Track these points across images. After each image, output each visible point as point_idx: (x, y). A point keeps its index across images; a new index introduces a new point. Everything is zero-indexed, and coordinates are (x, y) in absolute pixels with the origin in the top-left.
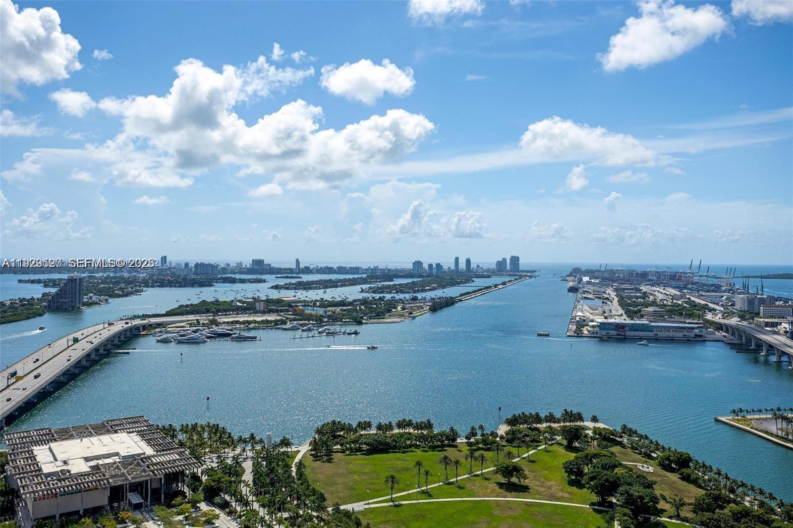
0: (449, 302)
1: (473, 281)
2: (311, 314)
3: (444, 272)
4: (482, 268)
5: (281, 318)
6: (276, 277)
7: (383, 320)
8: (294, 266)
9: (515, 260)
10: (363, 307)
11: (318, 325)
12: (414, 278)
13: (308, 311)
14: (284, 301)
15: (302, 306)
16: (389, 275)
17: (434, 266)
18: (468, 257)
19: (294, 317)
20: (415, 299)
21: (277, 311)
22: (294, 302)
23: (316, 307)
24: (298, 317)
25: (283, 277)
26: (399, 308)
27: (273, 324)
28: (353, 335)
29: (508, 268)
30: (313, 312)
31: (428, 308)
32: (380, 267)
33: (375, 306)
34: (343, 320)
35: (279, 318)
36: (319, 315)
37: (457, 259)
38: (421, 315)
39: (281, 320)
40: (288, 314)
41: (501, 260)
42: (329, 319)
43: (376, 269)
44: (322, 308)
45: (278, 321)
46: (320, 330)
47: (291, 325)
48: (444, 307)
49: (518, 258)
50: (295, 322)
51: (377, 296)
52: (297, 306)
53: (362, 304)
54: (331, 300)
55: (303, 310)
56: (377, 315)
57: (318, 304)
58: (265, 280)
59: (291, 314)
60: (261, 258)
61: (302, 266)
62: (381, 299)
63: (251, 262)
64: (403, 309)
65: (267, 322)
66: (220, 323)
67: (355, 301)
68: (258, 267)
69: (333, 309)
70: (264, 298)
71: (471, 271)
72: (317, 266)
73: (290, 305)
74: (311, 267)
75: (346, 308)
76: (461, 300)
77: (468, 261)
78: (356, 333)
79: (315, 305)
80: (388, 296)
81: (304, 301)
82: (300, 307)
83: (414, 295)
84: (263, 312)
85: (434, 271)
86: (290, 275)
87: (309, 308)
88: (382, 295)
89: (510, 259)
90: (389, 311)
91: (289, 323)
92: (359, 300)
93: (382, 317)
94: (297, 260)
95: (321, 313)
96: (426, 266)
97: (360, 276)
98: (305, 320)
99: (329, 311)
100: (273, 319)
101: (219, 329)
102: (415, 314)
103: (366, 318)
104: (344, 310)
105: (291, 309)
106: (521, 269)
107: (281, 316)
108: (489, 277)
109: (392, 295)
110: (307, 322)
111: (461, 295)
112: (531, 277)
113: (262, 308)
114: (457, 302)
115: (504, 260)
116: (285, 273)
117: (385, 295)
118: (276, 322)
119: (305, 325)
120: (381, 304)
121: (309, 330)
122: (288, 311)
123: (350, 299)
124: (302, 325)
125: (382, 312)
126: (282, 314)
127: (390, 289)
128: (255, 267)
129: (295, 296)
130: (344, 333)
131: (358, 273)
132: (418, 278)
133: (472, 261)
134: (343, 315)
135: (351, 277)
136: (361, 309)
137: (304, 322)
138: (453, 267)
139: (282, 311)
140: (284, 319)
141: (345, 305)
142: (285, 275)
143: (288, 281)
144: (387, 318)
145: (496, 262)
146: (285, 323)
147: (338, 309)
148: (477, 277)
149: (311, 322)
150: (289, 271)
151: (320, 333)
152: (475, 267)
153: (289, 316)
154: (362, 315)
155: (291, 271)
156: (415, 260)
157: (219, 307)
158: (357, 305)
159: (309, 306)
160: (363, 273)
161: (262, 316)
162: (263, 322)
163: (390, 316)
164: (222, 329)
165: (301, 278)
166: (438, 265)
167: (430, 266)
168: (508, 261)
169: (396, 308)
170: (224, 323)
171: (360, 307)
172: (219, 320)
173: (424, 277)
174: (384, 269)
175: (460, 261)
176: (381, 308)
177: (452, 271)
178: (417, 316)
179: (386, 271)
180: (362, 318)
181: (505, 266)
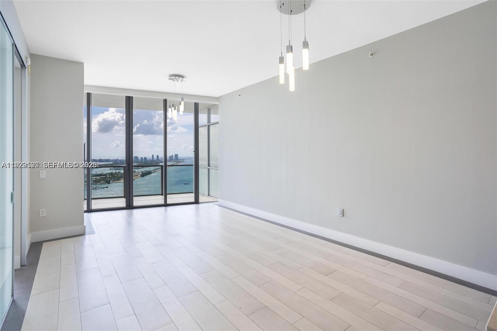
0: (149, 173)
1: (160, 164)
3: (148, 161)
9: (176, 156)
10: (110, 176)
17: (143, 158)
18: (157, 155)
28: (105, 188)
29: (174, 158)
31: (140, 175)
32: (119, 159)
33: (116, 175)
34: (101, 182)
37: (153, 155)
38: (137, 178)
41: (171, 156)
42: (94, 182)
43: (117, 160)
48: (147, 175)
49: (178, 155)
53: (110, 175)
54: (95, 174)
56: (117, 179)
67: (107, 174)
69: (96, 177)
71: (159, 160)
75: (102, 177)
76: (154, 172)
77: (158, 156)
78: (107, 187)
85: (143, 160)
89: (175, 155)
92: (108, 173)
96: (140, 158)
97: (109, 163)
99: (94, 178)
103: (112, 181)
104: (102, 178)
106: (179, 159)
111: (154, 170)
112: (182, 162)
115: (172, 156)
120: (119, 175)
123: (105, 173)
125: (119, 178)
130: (101, 188)
131: (109, 162)
132: (136, 163)
133: (159, 156)
134: (101, 180)
135: (105, 163)
136: (109, 177)
138: (151, 158)
141: (102, 176)
147: (98, 178)
152: (161, 158)
154: (110, 179)
160: (111, 161)
166: (145, 158)
167: (142, 158)
168: (174, 156)
171: (109, 176)
173: (139, 163)
174: (121, 160)
175: (154, 156)
176: (119, 176)
177: (151, 160)
178: (135, 179)
179: (122, 161)
180: (110, 181)
181: (173, 158)
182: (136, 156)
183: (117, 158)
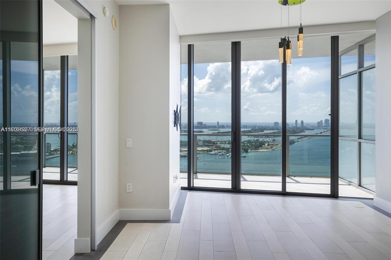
0: (292, 142)
1: (305, 132)
2: (223, 147)
3: (290, 127)
4: (309, 125)
5: (210, 149)
6: (208, 130)
7: (258, 150)
8: (217, 125)
9: (327, 121)
11: (227, 152)
12: (274, 130)
13: (222, 146)
14: (211, 141)
15: (220, 143)
16: (262, 129)
18: (302, 120)
19: (216, 148)
20: (274, 140)
21: (207, 146)
22: (216, 142)
23: (226, 144)
24: (217, 149)
25: (211, 130)
26: (266, 145)
27: (206, 152)
29: (324, 125)
30: (224, 146)
31: (281, 145)
32: (257, 125)
33: (254, 144)
35: (209, 149)
36: (227, 148)
37: (296, 121)
39: (210, 150)
40: (213, 147)
41: (320, 121)
43: (255, 126)
44: (229, 144)
45: (209, 150)
46: (228, 155)
47: (214, 152)
50: (216, 151)
51: (256, 139)
52: (217, 143)
55: (220, 145)
56: (255, 148)
57: (227, 142)
58: (203, 131)
59: (214, 147)
60: (202, 121)
61: (220, 125)
62: (258, 140)
63: (197, 123)
64: (268, 145)
65: (203, 150)
66: (182, 151)
67: (245, 141)
68: (200, 125)
70: (202, 140)
71: (304, 127)
72: (227, 125)
73: (214, 143)
74: (225, 125)
76: (298, 141)
77: (302, 122)
78: (245, 157)
79: (225, 143)
80: (261, 139)
81: (221, 141)
82: (219, 144)
83: (274, 139)
84: (202, 146)
86: (214, 129)
87: (223, 144)
88: (258, 139)
89: (325, 121)
90: (261, 146)
91: (213, 151)
92: (247, 141)
93: (258, 149)
94: (218, 122)
95: (228, 147)
97: (247, 129)
98: (221, 150)
100: (206, 149)
101: (182, 153)
102: (274, 148)
103: (250, 149)
105: (214, 145)
107: (210, 148)
108: (313, 129)
109: (263, 139)
110: (222, 151)
111: (298, 139)
113: (201, 144)
114: (296, 142)
115: (322, 121)
116: (212, 128)
117: (259, 139)
118: (207, 151)
119: (221, 152)
120: (257, 143)
121: (223, 155)
122: (213, 145)
124: (219, 152)
125: (258, 147)
126: (210, 147)
127: (262, 136)
128: (199, 125)
129: (216, 139)
131: (247, 128)
132: (276, 130)
133: (304, 122)
135: (243, 130)
136: (247, 145)
137: (220, 151)
138: (294, 125)
139: (210, 146)
140: (211, 149)
142: (212, 129)
143: (213, 132)
144: (260, 150)
145: (317, 122)
146: (212, 151)
148: (307, 130)
149: (224, 151)
150: (214, 127)
151: (228, 156)
153: (213, 148)
154: (248, 148)
155: (215, 127)
156: (275, 122)
157: (182, 143)
158: (246, 143)
159: (223, 143)
160: (249, 128)
161: (201, 148)
162: (201, 151)
163: (262, 148)
164: (183, 153)
165: (220, 130)
168: (324, 122)
169: (265, 145)
170: (184, 151)
171: (247, 144)
172: (182, 150)
173: (279, 130)
174: (259, 126)
175: (298, 122)
176: (257, 145)
177: (294, 127)
178: (275, 149)
179: (261, 127)
180: (248, 149)
181: (322, 124)
182: (276, 121)
183: (256, 124)
